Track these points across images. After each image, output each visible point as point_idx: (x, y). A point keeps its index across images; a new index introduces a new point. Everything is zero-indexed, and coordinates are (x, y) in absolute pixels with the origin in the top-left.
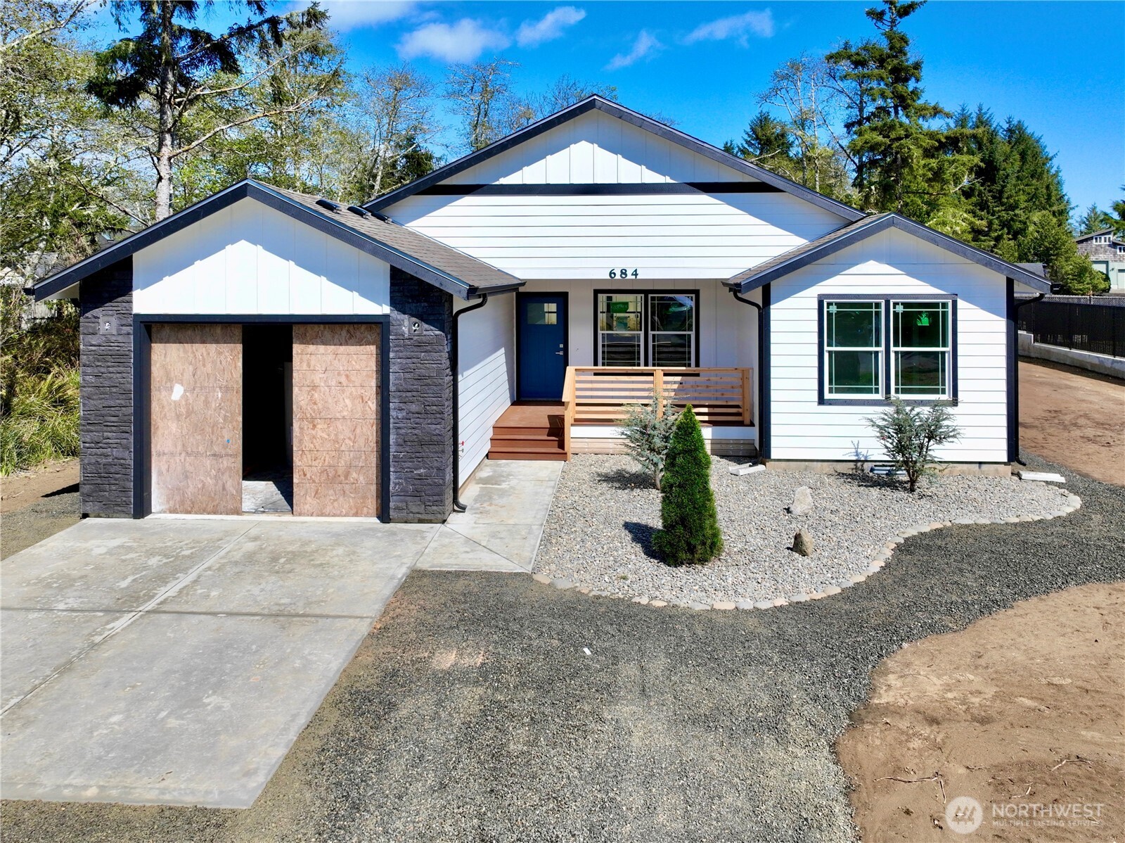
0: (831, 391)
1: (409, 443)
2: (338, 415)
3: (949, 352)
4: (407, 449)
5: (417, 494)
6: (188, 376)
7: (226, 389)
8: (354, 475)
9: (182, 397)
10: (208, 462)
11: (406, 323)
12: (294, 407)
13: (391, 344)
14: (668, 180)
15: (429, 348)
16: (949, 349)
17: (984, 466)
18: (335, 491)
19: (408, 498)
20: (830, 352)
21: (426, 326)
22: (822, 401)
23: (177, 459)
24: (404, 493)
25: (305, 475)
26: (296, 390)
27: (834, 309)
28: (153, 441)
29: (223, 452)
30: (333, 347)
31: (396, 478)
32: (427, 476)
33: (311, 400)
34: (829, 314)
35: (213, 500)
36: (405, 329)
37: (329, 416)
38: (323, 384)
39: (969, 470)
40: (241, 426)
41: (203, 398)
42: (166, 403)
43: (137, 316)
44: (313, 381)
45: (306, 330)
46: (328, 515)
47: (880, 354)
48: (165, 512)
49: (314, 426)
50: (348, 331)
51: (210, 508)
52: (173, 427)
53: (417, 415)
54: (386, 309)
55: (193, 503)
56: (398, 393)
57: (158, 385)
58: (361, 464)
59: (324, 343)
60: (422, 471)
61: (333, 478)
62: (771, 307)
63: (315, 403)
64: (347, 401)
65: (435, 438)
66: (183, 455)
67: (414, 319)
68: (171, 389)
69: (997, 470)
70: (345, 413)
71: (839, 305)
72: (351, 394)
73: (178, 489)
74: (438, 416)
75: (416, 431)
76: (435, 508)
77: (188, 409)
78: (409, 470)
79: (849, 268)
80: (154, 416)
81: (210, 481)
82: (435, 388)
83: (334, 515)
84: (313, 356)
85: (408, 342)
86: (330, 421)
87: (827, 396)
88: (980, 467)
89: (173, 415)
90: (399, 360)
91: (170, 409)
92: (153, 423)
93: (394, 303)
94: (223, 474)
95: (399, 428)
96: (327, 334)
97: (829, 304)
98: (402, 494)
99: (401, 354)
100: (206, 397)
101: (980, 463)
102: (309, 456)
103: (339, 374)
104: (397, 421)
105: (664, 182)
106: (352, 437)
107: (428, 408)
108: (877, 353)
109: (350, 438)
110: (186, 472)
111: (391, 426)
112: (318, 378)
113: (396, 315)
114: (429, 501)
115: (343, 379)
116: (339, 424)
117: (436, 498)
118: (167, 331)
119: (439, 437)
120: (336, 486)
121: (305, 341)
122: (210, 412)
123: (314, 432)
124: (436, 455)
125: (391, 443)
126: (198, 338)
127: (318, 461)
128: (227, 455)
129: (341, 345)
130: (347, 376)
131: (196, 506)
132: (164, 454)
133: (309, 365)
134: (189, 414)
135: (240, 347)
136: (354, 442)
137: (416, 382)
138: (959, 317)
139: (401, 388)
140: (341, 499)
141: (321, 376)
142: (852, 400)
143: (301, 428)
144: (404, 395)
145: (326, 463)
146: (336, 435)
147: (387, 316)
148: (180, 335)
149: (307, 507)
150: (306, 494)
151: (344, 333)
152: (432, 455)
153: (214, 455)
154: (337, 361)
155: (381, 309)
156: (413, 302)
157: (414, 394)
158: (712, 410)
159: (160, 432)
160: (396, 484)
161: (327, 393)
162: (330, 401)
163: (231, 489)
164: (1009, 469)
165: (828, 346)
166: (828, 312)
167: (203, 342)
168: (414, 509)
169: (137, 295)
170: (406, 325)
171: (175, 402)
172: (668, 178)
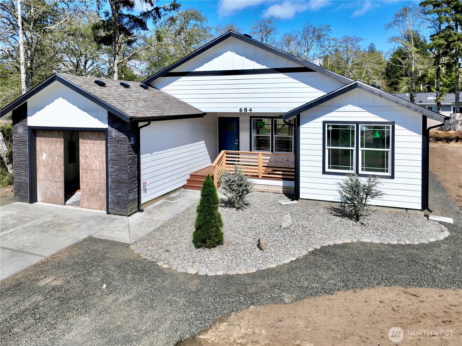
0: (329, 168)
1: (115, 182)
2: (95, 169)
3: (390, 151)
4: (114, 184)
5: (118, 203)
6: (47, 150)
7: (59, 156)
8: (100, 193)
9: (46, 158)
10: (54, 184)
11: (114, 132)
12: (80, 164)
13: (108, 141)
14: (265, 67)
15: (121, 143)
16: (390, 150)
17: (409, 211)
18: (94, 199)
19: (115, 205)
20: (329, 149)
21: (120, 133)
22: (324, 172)
23: (45, 182)
24: (113, 202)
25: (84, 192)
26: (80, 157)
27: (331, 128)
28: (37, 174)
29: (58, 181)
30: (92, 141)
31: (111, 196)
32: (122, 196)
33: (85, 162)
34: (328, 131)
35: (56, 199)
36: (113, 134)
37: (91, 169)
38: (89, 156)
39: (401, 212)
40: (63, 171)
41: (52, 159)
42: (41, 160)
43: (29, 127)
44: (86, 154)
45: (84, 134)
46: (92, 209)
47: (354, 151)
48: (41, 202)
49: (87, 173)
50: (97, 134)
51: (54, 202)
52: (43, 169)
53: (118, 171)
54: (106, 126)
55: (49, 199)
56: (111, 161)
57: (38, 153)
58: (102, 189)
59: (90, 139)
60: (120, 194)
61: (93, 194)
62: (301, 126)
63: (87, 163)
64: (98, 163)
65: (124, 181)
66: (46, 180)
67: (116, 130)
68: (42, 155)
69: (416, 213)
70: (97, 168)
71: (333, 126)
72: (99, 160)
73: (45, 193)
74: (125, 171)
75: (117, 177)
76: (124, 210)
77: (47, 163)
78: (115, 193)
79: (338, 108)
80: (37, 165)
81: (54, 191)
82: (124, 159)
83: (94, 209)
84: (86, 144)
85: (114, 140)
86: (92, 170)
87: (327, 170)
88: (406, 211)
89: (43, 165)
90: (111, 147)
91: (42, 163)
92: (37, 167)
93: (109, 124)
94: (58, 189)
95: (112, 175)
96: (91, 136)
97: (328, 126)
98: (113, 203)
99: (112, 145)
100: (53, 159)
101: (407, 209)
102: (85, 184)
103: (95, 152)
104: (111, 172)
105: (263, 68)
106: (99, 178)
107: (121, 168)
108: (352, 150)
109: (98, 178)
110: (47, 187)
111: (109, 174)
112: (87, 153)
113: (110, 129)
114: (122, 207)
115: (96, 154)
116: (95, 172)
117: (125, 206)
118: (41, 133)
119: (126, 180)
120: (94, 197)
121: (83, 138)
122: (54, 165)
123: (87, 175)
124: (125, 188)
125: (109, 181)
126: (50, 136)
127: (88, 187)
128: (59, 182)
129: (95, 140)
130: (97, 153)
131: (50, 200)
132: (41, 180)
133: (85, 148)
134: (48, 164)
135: (63, 139)
136: (100, 180)
137: (117, 157)
138: (396, 133)
139: (112, 159)
140: (96, 202)
141: (89, 152)
142: (339, 173)
143: (82, 173)
144: (113, 162)
145: (91, 188)
146: (94, 176)
147: (107, 129)
148: (45, 134)
149: (85, 204)
150: (84, 199)
151: (96, 135)
152: (123, 188)
153: (55, 181)
154: (94, 147)
155: (104, 125)
156: (116, 123)
157: (117, 161)
158: (284, 173)
159: (40, 171)
160: (111, 198)
161: (91, 159)
162: (92, 163)
163: (61, 195)
164: (423, 213)
165: (328, 146)
166: (328, 129)
167: (52, 137)
168: (117, 210)
169: (29, 119)
170: (114, 133)
171: (43, 160)
172: (265, 66)
